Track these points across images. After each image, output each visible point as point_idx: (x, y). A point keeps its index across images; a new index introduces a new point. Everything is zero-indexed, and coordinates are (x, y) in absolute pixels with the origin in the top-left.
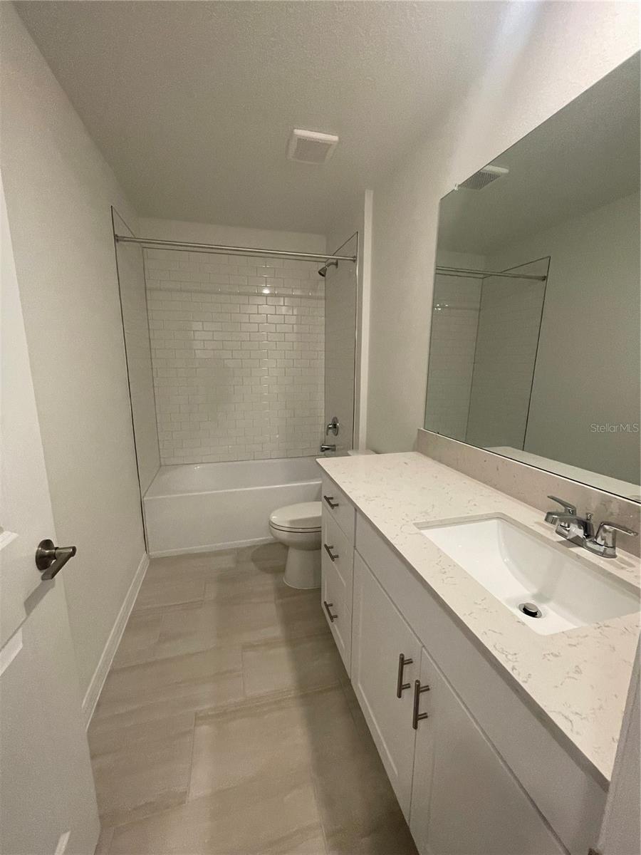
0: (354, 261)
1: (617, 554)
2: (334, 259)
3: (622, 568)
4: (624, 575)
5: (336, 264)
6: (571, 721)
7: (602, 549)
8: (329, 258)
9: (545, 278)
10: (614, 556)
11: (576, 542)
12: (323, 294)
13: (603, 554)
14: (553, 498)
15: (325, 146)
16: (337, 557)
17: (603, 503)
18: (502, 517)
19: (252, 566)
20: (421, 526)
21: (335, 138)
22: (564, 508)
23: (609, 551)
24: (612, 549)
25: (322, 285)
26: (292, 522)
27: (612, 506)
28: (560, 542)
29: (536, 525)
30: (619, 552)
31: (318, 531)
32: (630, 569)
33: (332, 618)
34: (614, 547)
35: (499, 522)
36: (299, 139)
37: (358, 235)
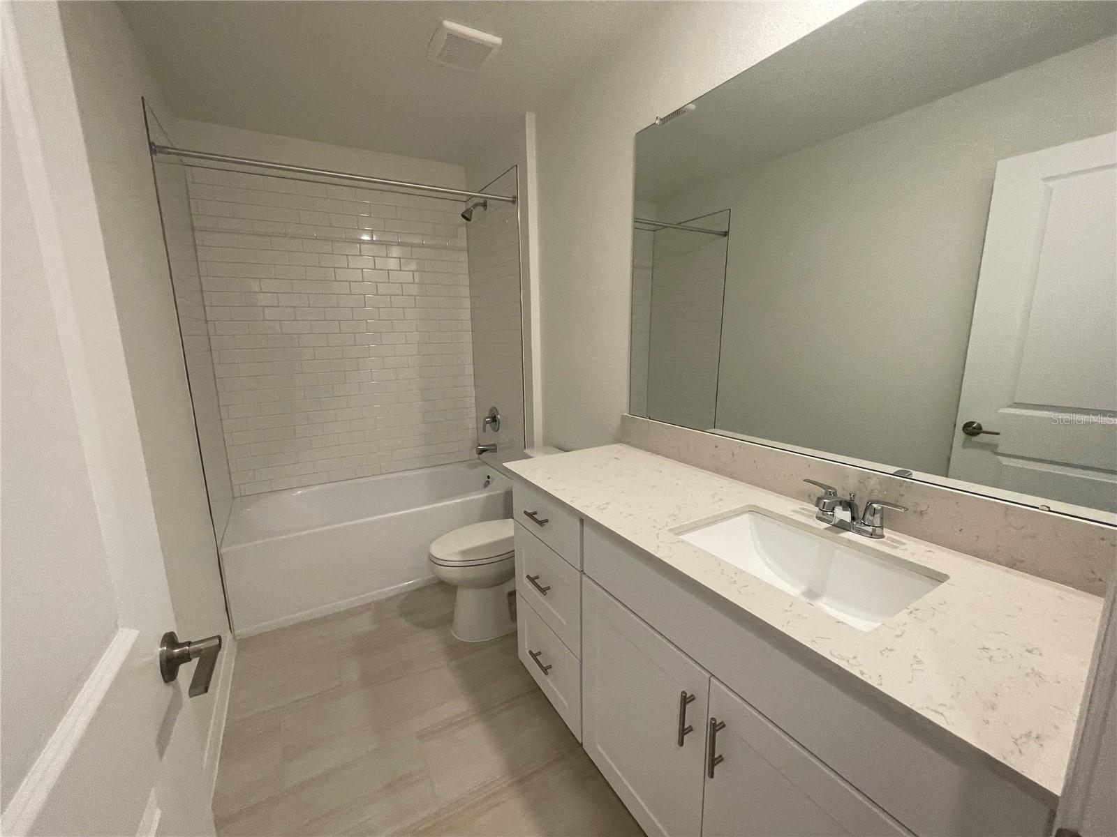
0: (514, 202)
1: (885, 534)
2: (481, 197)
3: (896, 547)
4: (898, 553)
5: (485, 205)
6: (941, 714)
7: (870, 529)
8: (475, 196)
9: (726, 234)
10: (882, 536)
11: (842, 526)
12: (465, 244)
13: (872, 535)
14: (810, 481)
15: (485, 48)
16: (548, 588)
17: (862, 481)
18: (754, 510)
19: (403, 623)
20: (679, 531)
21: (498, 40)
22: (824, 491)
23: (878, 531)
24: (880, 529)
25: (462, 232)
26: (463, 553)
27: (872, 483)
28: (826, 529)
29: (792, 513)
30: (886, 532)
31: (510, 557)
32: (903, 547)
33: (545, 670)
34: (882, 527)
35: (751, 515)
36: (448, 35)
37: (517, 169)
